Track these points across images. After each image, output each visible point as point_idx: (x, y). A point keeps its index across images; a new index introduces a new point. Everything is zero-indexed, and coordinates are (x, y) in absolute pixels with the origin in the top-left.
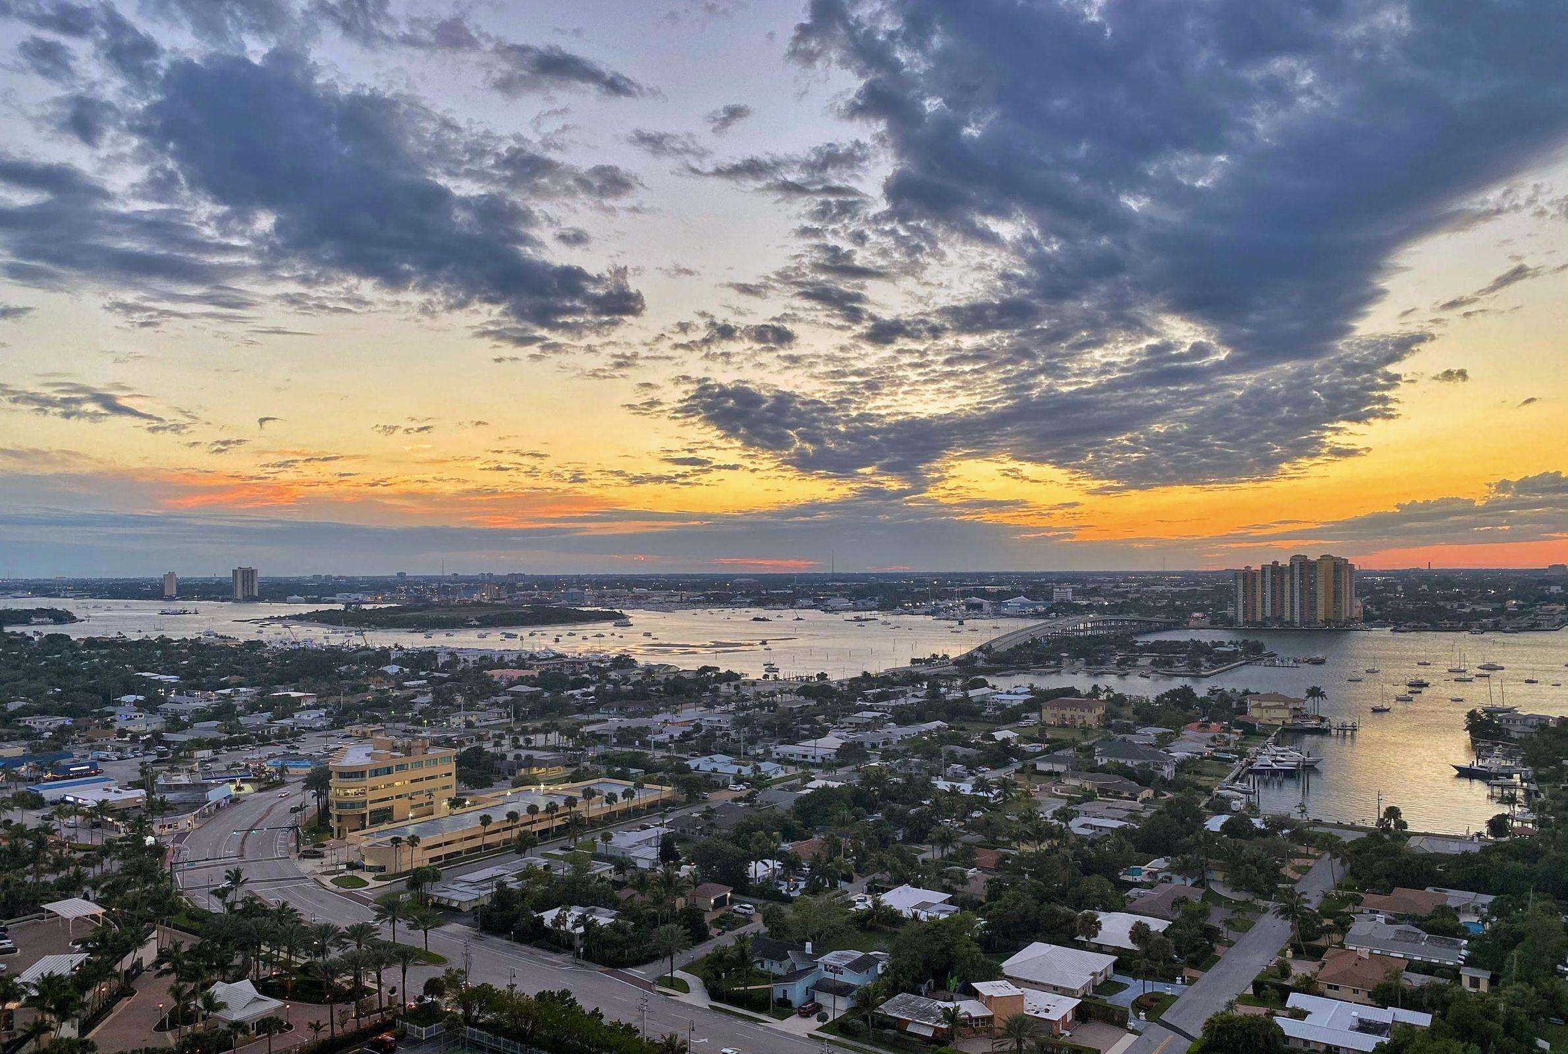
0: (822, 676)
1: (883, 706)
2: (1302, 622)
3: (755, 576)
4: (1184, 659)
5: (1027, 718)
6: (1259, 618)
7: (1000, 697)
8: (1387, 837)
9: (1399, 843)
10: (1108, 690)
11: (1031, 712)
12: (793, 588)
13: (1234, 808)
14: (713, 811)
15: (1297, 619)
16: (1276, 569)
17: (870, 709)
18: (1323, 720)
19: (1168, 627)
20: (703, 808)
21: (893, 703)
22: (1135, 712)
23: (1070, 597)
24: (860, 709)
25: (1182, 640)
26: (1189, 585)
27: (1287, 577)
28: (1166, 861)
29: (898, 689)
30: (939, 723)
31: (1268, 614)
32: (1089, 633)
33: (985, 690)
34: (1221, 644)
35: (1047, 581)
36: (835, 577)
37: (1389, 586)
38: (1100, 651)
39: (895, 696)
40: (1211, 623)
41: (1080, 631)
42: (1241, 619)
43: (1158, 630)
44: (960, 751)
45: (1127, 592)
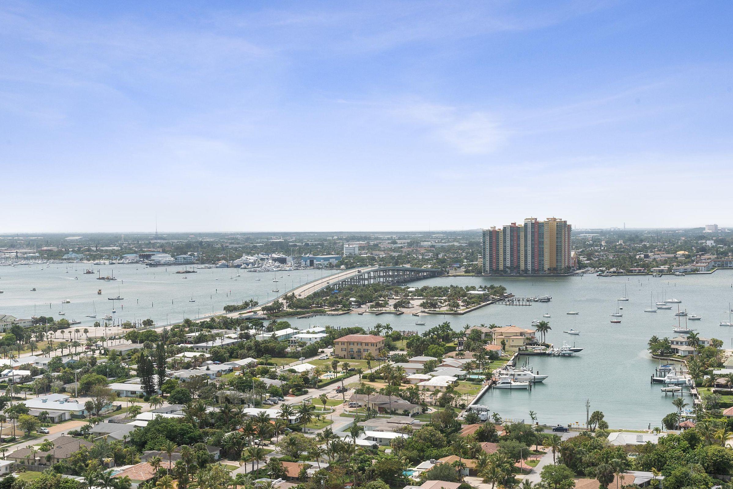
0: (148, 323)
1: (203, 348)
2: (533, 270)
3: (84, 235)
4: (445, 301)
5: (323, 352)
6: (501, 267)
7: (300, 336)
8: (593, 435)
9: (601, 439)
10: (388, 327)
11: (326, 347)
12: (120, 246)
13: (482, 418)
14: (50, 444)
15: (529, 267)
16: (514, 229)
17: (191, 350)
18: (548, 346)
19: (433, 275)
20: (41, 441)
21: (210, 344)
22: (409, 346)
23: (357, 252)
24: (180, 351)
25: (444, 286)
26: (449, 242)
27: (522, 234)
28: (432, 463)
29: (214, 331)
30: (249, 360)
31: (508, 264)
32: (372, 281)
33: (289, 331)
34: (473, 288)
35: (338, 239)
36: (158, 237)
37: (596, 241)
38: (381, 296)
39: (213, 338)
40: (466, 272)
41: (365, 279)
42: (488, 268)
43: (425, 278)
44: (268, 381)
45: (402, 247)
